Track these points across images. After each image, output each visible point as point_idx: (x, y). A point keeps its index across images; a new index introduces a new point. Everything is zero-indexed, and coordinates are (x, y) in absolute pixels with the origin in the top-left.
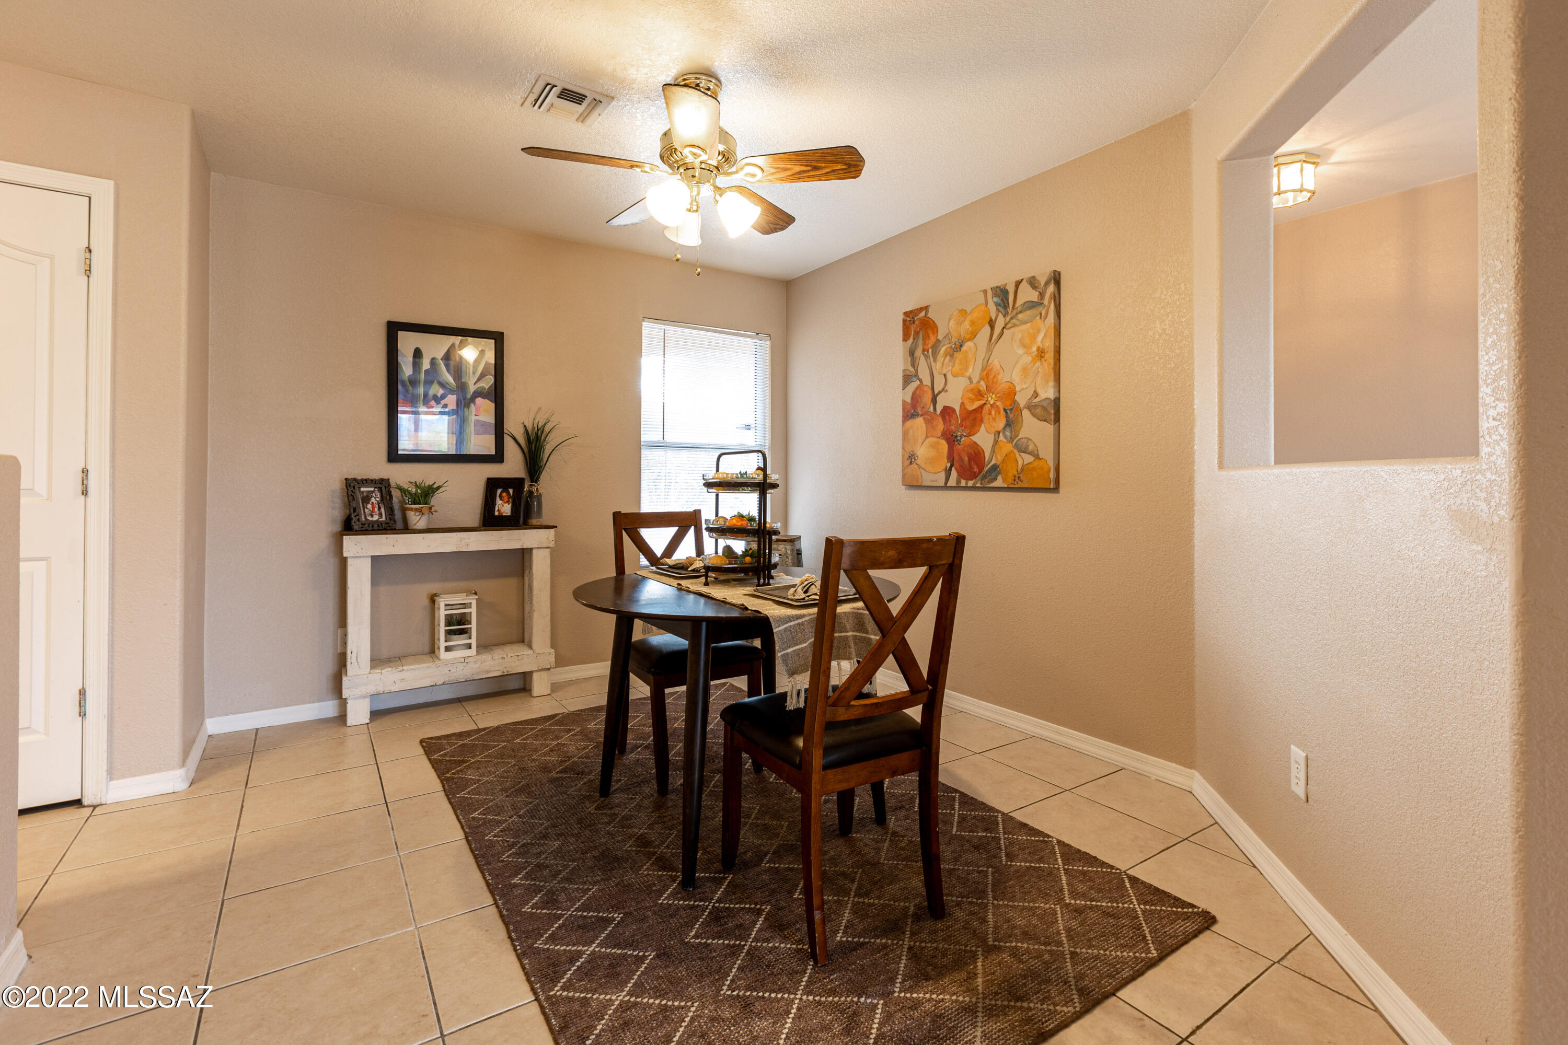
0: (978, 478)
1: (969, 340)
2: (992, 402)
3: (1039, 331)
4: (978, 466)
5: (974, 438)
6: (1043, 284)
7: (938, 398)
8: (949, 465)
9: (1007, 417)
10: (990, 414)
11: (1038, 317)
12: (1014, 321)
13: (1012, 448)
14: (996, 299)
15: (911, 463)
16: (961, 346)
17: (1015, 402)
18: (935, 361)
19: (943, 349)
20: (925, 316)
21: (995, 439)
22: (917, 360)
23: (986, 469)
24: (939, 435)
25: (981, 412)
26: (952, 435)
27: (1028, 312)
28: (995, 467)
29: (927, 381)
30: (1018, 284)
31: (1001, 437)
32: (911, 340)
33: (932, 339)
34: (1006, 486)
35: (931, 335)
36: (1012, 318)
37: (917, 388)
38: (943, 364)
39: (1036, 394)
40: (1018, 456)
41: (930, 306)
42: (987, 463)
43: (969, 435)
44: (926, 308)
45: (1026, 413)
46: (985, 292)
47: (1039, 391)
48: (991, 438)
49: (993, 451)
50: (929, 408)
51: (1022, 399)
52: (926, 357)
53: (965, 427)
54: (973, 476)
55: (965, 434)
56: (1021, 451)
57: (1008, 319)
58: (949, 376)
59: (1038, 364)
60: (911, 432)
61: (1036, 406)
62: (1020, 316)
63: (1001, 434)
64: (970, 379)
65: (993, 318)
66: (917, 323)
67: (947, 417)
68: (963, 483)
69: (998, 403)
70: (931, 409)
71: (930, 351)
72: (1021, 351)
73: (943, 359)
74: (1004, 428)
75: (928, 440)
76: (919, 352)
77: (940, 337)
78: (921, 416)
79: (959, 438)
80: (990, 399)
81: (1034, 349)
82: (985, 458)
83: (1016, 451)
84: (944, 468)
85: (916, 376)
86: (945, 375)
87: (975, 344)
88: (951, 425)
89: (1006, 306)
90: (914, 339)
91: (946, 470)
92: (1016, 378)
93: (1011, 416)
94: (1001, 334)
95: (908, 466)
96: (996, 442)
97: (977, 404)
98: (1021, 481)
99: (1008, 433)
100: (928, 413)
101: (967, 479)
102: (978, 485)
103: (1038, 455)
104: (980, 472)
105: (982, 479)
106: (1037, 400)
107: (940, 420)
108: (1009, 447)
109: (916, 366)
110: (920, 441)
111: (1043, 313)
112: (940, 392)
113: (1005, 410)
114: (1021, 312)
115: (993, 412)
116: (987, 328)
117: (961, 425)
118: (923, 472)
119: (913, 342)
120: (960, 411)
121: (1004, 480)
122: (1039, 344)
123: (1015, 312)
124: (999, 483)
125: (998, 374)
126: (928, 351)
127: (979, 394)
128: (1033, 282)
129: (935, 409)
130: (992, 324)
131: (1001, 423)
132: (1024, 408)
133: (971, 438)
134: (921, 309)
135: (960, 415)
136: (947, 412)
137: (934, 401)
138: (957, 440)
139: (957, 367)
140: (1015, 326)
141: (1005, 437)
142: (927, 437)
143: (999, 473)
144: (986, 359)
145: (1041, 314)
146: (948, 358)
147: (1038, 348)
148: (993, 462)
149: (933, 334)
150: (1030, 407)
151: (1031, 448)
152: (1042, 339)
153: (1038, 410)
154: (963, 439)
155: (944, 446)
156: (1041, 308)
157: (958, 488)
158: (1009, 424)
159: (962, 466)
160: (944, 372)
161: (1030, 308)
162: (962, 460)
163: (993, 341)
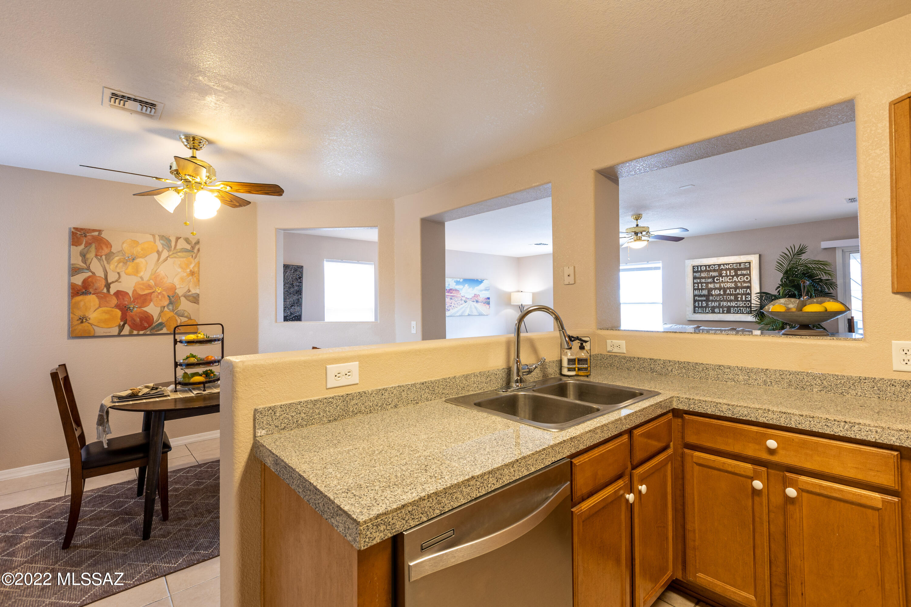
0: (148, 329)
1: (141, 257)
2: (159, 291)
3: (191, 263)
4: (148, 323)
5: (145, 309)
6: (193, 243)
7: (111, 285)
8: (122, 323)
9: (170, 299)
10: (158, 297)
11: (191, 257)
12: (175, 255)
13: (173, 315)
14: (162, 242)
15: (82, 322)
16: (133, 259)
17: (175, 293)
18: (108, 263)
19: (116, 259)
20: (98, 235)
21: (161, 310)
22: (89, 261)
23: (154, 325)
24: (113, 305)
25: (151, 296)
26: (125, 307)
27: (184, 253)
28: (161, 324)
29: (100, 273)
30: (178, 239)
31: (166, 309)
32: (82, 246)
33: (106, 251)
34: (169, 332)
35: (105, 248)
36: (173, 254)
37: (89, 277)
38: (116, 266)
39: (189, 291)
40: (177, 318)
41: (103, 231)
42: (154, 322)
43: (140, 307)
44: (100, 231)
45: (183, 299)
46: (154, 236)
47: (191, 289)
48: (159, 309)
49: (160, 316)
50: (103, 290)
51: (180, 292)
52: (99, 260)
53: (137, 303)
54: (145, 328)
55: (137, 307)
56: (179, 316)
57: (171, 253)
58: (122, 274)
59: (190, 277)
60: (82, 304)
61: (189, 296)
62: (179, 254)
63: (166, 307)
64: (142, 278)
65: (160, 250)
66: (89, 237)
67: (120, 297)
68: (135, 332)
69: (164, 293)
70: (105, 291)
71: (104, 257)
72: (180, 270)
73: (116, 264)
74: (168, 305)
75: (100, 309)
76: (91, 255)
77: (113, 250)
78: (94, 294)
79: (131, 309)
80: (157, 290)
81: (188, 270)
82: (153, 319)
83: (176, 316)
84: (118, 324)
85: (88, 269)
86: (118, 273)
87: (146, 261)
88: (124, 301)
89: (169, 247)
90: (86, 247)
91: (119, 326)
92: (177, 282)
93: (173, 299)
94: (166, 260)
95: (79, 324)
96: (162, 311)
97: (147, 292)
98: (180, 330)
99: (171, 307)
100: (100, 292)
101: (139, 330)
102: (148, 333)
103: (190, 318)
104: (149, 326)
105: (151, 330)
106: (190, 293)
107: (114, 298)
108: (172, 314)
109: (88, 264)
110: (93, 309)
111: (194, 255)
112: (113, 282)
113: (169, 296)
114: (179, 252)
115: (160, 297)
116: (156, 255)
117: (134, 302)
118: (95, 328)
119: (84, 248)
120: (132, 294)
121: (167, 330)
122: (191, 269)
123: (175, 251)
124: (164, 331)
125: (164, 278)
126: (101, 256)
127: (150, 287)
128: (187, 240)
129: (108, 290)
130: (159, 253)
131: (166, 302)
132: (182, 296)
133: (142, 309)
134: (94, 231)
135: (132, 296)
136: (118, 294)
137: (108, 286)
138: (130, 310)
139: (130, 270)
140: (175, 257)
141: (169, 309)
142: (100, 307)
143: (164, 326)
144: (155, 269)
145: (192, 256)
146: (121, 264)
147: (191, 271)
148: (160, 321)
149: (107, 247)
150: (185, 296)
151: (186, 314)
152: (193, 267)
153: (191, 298)
154: (135, 309)
155: (119, 313)
156: (192, 253)
157: (131, 335)
158: (171, 303)
159: (134, 324)
160: (118, 271)
161: (186, 252)
162: (134, 321)
163: (159, 262)
